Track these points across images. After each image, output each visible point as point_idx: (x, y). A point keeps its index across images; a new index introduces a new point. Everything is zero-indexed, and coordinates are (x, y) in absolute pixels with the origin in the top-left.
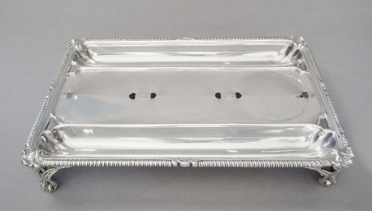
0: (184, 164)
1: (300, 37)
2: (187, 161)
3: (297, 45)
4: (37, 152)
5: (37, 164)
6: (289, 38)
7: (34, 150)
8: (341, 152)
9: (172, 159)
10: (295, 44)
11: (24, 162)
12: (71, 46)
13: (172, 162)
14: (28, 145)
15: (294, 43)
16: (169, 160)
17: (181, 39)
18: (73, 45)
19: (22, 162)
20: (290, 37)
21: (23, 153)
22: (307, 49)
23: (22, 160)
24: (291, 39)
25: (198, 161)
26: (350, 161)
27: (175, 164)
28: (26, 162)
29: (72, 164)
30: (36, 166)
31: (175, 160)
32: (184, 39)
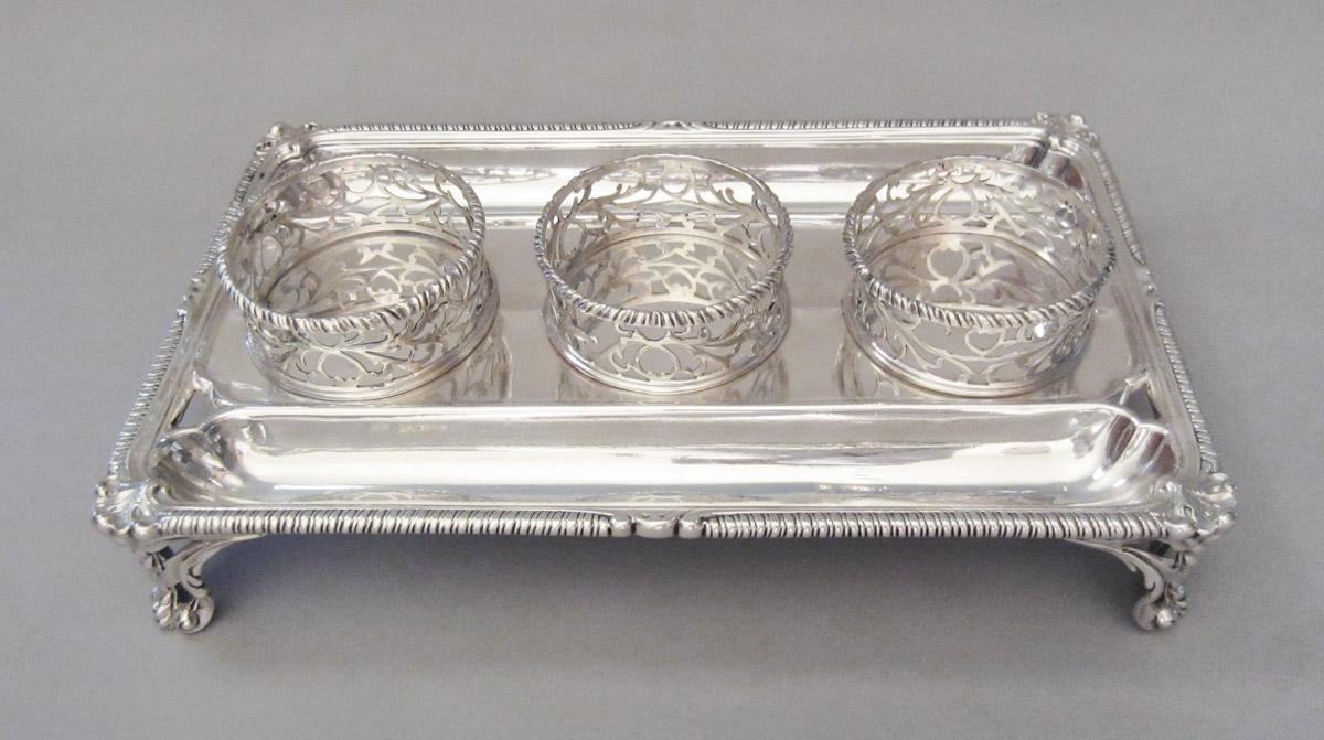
0: (653, 527)
1: (1073, 116)
2: (662, 517)
3: (1061, 144)
4: (144, 489)
5: (143, 524)
6: (1033, 121)
7: (135, 481)
8: (1195, 490)
9: (613, 512)
10: (1055, 141)
11: (102, 521)
12: (267, 148)
13: (613, 521)
14: (115, 465)
15: (1049, 134)
16: (600, 517)
17: (654, 124)
18: (274, 142)
19: (94, 520)
20: (1036, 116)
21: (97, 492)
22: (1096, 154)
23: (94, 513)
24: (1038, 125)
25: (702, 519)
26: (1224, 519)
27: (620, 526)
28: (110, 521)
29: (266, 524)
30: (141, 531)
31: (621, 515)
32: (668, 126)
